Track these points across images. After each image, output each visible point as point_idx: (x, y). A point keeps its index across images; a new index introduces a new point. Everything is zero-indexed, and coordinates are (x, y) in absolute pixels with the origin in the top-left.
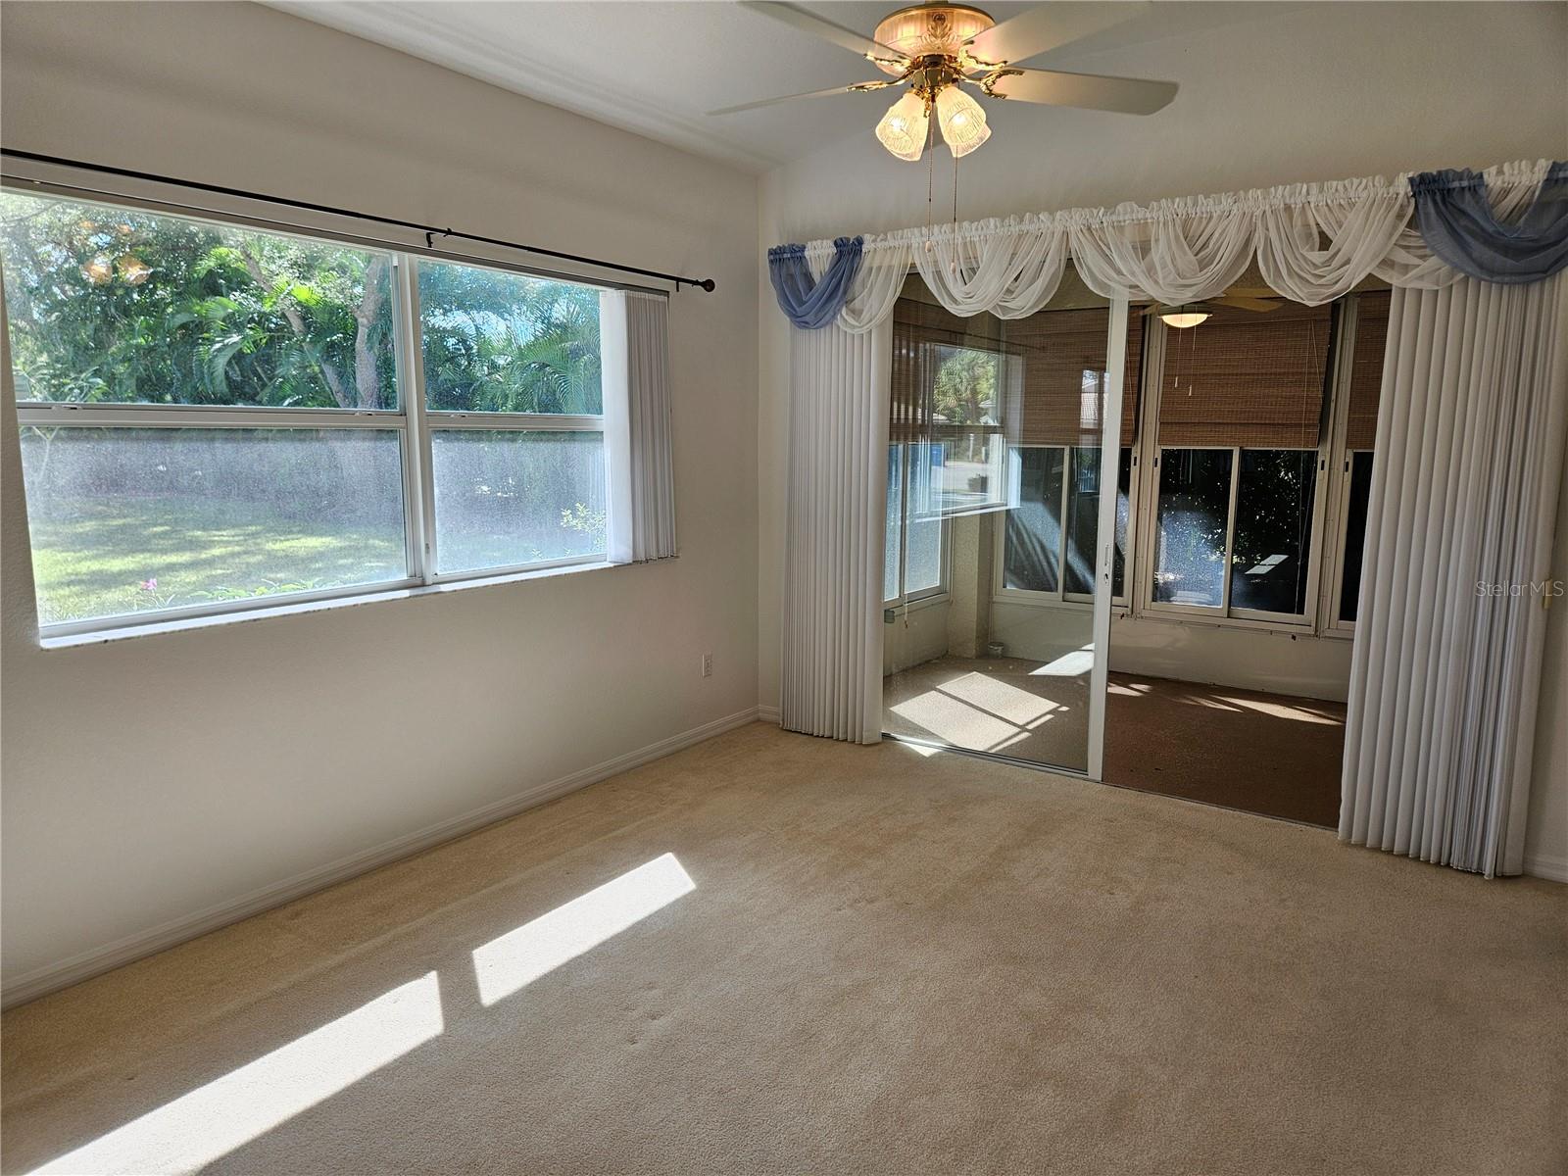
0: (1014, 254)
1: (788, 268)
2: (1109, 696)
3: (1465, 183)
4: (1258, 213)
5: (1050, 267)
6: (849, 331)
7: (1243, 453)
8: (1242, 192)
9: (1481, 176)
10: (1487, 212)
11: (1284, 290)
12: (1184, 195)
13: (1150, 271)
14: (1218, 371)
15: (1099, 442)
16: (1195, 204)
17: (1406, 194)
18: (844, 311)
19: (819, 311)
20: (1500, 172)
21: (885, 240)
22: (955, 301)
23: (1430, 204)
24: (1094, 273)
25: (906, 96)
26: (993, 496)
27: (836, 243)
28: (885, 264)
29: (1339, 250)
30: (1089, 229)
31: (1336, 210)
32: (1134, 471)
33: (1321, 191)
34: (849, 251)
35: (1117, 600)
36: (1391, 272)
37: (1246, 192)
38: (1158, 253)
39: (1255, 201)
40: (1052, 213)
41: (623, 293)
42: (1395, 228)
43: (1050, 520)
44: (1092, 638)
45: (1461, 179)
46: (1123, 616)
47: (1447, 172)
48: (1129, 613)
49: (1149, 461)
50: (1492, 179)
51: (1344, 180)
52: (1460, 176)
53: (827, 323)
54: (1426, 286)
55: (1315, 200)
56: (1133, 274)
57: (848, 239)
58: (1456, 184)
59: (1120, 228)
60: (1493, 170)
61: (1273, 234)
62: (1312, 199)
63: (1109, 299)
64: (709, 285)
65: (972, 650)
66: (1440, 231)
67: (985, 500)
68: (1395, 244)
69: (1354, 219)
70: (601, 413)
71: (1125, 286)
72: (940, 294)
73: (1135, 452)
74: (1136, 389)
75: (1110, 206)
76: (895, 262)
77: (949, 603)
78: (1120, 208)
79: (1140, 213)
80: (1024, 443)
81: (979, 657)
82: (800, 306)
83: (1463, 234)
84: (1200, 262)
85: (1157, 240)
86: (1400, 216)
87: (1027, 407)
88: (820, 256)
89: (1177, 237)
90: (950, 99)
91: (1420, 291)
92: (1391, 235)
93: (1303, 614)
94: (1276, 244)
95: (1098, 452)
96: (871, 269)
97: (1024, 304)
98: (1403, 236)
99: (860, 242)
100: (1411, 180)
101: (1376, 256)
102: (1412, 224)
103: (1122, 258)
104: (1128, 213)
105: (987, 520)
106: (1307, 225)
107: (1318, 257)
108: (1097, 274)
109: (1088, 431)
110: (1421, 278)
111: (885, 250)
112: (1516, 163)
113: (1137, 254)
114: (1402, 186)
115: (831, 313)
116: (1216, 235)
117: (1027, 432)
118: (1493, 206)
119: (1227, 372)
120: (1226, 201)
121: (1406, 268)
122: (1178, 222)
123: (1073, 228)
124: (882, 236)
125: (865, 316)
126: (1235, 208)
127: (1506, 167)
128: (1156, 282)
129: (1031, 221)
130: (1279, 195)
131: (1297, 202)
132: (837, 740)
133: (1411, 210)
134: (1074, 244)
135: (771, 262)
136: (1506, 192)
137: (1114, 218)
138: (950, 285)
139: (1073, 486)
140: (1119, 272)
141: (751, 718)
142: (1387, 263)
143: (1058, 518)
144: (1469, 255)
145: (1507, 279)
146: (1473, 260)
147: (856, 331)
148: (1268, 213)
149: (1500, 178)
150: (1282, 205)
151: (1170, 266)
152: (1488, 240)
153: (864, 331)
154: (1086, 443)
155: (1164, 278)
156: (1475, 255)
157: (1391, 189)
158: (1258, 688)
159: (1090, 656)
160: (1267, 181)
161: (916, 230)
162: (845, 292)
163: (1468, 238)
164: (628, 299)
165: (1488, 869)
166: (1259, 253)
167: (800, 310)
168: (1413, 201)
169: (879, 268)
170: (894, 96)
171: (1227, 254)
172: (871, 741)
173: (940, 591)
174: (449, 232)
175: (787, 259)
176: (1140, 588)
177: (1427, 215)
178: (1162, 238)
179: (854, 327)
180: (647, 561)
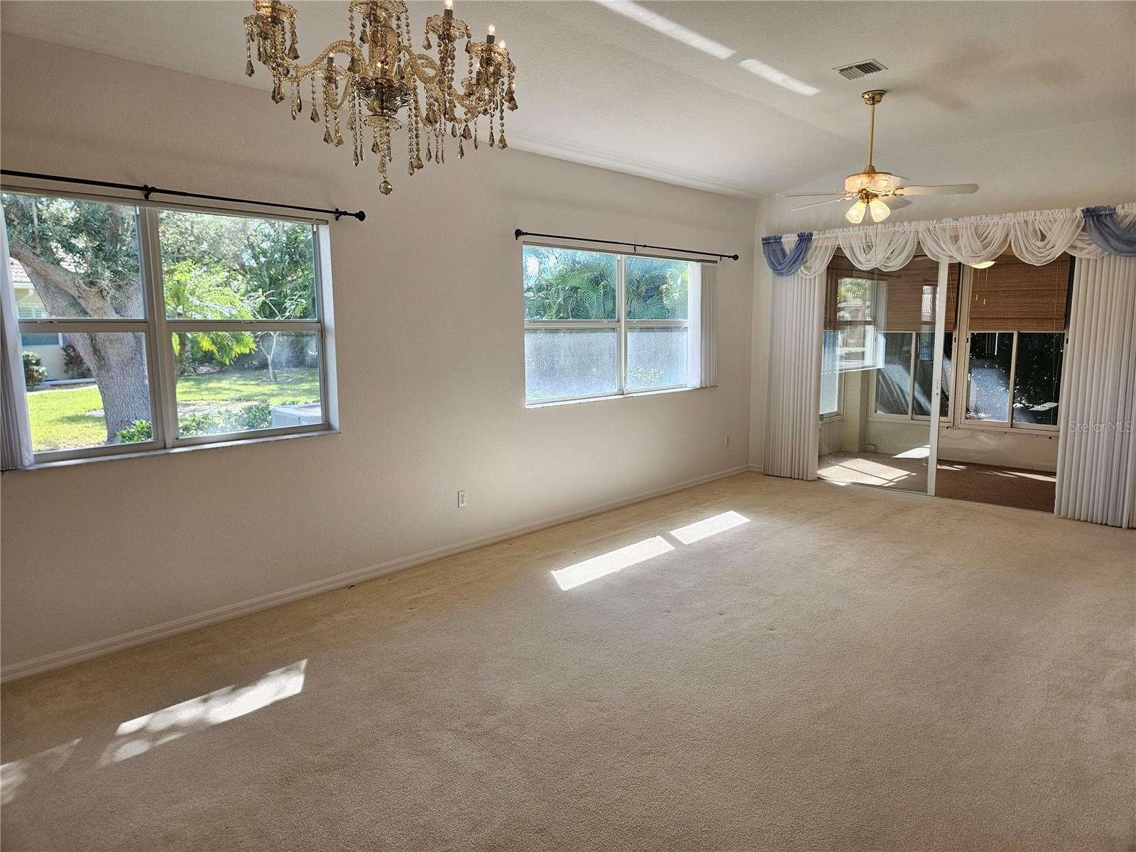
0: (891, 241)
1: (773, 247)
2: (938, 470)
3: (1107, 212)
4: (1012, 223)
5: (909, 247)
6: (804, 277)
7: (1020, 335)
8: (1003, 214)
9: (1115, 209)
10: (1117, 225)
11: (1024, 258)
12: (975, 215)
13: (959, 249)
14: (1004, 289)
15: (933, 329)
16: (981, 219)
17: (1081, 217)
18: (802, 268)
19: (790, 267)
20: (1123, 207)
21: (824, 234)
22: (860, 263)
23: (1091, 220)
24: (931, 250)
25: (858, 202)
26: (868, 362)
27: (798, 236)
28: (825, 244)
29: (1050, 241)
30: (929, 230)
31: (1048, 223)
32: (954, 345)
33: (1041, 214)
34: (805, 240)
35: (943, 419)
36: (1074, 251)
37: (1005, 214)
38: (962, 242)
39: (1010, 218)
40: (910, 222)
41: (700, 263)
42: (1076, 231)
43: (904, 373)
44: (929, 440)
45: (1106, 210)
46: (948, 428)
47: (1099, 207)
48: (952, 426)
49: (963, 339)
50: (1120, 211)
51: (1052, 209)
52: (1105, 209)
53: (792, 274)
54: (1091, 257)
55: (1039, 219)
56: (950, 251)
57: (805, 234)
58: (1103, 213)
59: (944, 230)
60: (1120, 206)
61: (1019, 234)
62: (1037, 218)
63: (938, 262)
64: (736, 257)
65: (856, 448)
66: (1095, 233)
67: (863, 364)
68: (1077, 239)
69: (1056, 228)
70: (687, 319)
71: (947, 256)
72: (853, 259)
73: (955, 335)
74: (955, 300)
75: (939, 219)
76: (830, 244)
77: (843, 421)
78: (944, 220)
79: (954, 223)
80: (887, 330)
81: (860, 452)
82: (779, 265)
83: (1106, 235)
84: (983, 246)
85: (962, 235)
86: (1078, 226)
87: (889, 310)
88: (789, 241)
89: (972, 235)
90: (874, 203)
91: (1089, 259)
92: (1074, 234)
93: (1056, 425)
94: (1020, 238)
95: (933, 335)
96: (816, 247)
97: (896, 264)
98: (1080, 235)
99: (811, 235)
100: (1083, 211)
101: (1066, 244)
102: (1084, 229)
103: (945, 243)
104: (948, 223)
105: (866, 374)
106: (1035, 230)
107: (1040, 244)
108: (934, 251)
109: (926, 323)
110: (1089, 253)
111: (825, 239)
112: (1130, 204)
113: (952, 242)
114: (1079, 213)
115: (796, 268)
116: (992, 233)
117: (889, 324)
118: (1120, 223)
119: (1010, 289)
120: (996, 218)
121: (1082, 249)
122: (973, 227)
123: (921, 230)
124: (823, 232)
125: (813, 270)
126: (1000, 221)
127: (1126, 205)
128: (962, 255)
129: (899, 226)
130: (1021, 216)
131: (1030, 219)
132: (794, 479)
133: (1083, 224)
134: (921, 236)
135: (764, 244)
136: (1126, 216)
137: (941, 225)
138: (858, 256)
139: (917, 356)
140: (943, 250)
141: (746, 470)
142: (1073, 247)
143: (909, 371)
144: (1110, 245)
145: (1128, 255)
146: (1112, 247)
147: (808, 277)
148: (1016, 224)
149: (1123, 210)
150: (1023, 221)
151: (968, 247)
152: (1118, 238)
153: (812, 277)
154: (925, 330)
155: (966, 253)
156: (1112, 244)
157: (1074, 214)
158: (1030, 468)
159: (928, 450)
160: (1015, 209)
161: (840, 229)
162: (803, 259)
163: (1110, 238)
164: (702, 266)
165: (1125, 525)
166: (1012, 241)
167: (779, 268)
168: (1084, 219)
169: (821, 247)
170: (853, 202)
171: (996, 242)
172: (812, 479)
173: (837, 414)
174: (645, 246)
175: (771, 243)
176: (958, 412)
177: (1090, 226)
178: (965, 236)
179: (806, 275)
180: (706, 388)
